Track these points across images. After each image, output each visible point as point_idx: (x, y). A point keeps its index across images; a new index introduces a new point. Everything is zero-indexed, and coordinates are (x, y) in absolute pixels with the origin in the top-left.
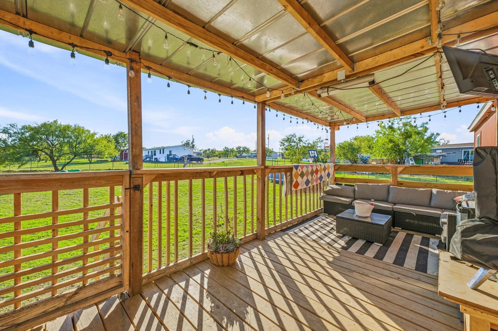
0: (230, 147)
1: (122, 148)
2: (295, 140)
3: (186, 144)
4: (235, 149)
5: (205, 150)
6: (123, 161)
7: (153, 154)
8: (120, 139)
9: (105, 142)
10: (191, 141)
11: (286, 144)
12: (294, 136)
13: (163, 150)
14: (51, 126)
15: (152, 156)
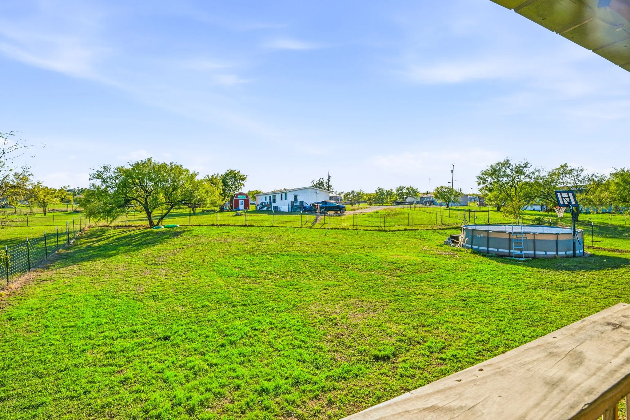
0: (386, 188)
1: (232, 193)
2: (508, 171)
3: (319, 184)
4: (394, 190)
5: (346, 194)
6: (234, 211)
7: (272, 201)
8: (229, 180)
9: (207, 185)
10: (326, 180)
11: (489, 180)
12: (507, 164)
13: (286, 194)
14: (144, 167)
15: (271, 203)
